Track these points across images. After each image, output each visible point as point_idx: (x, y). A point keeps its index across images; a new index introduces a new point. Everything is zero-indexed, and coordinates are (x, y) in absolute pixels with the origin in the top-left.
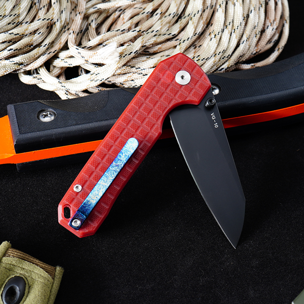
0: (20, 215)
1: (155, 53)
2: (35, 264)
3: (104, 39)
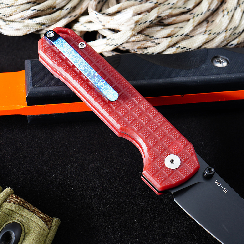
0: (25, 164)
1: (169, 25)
2: (33, 212)
3: (122, 8)
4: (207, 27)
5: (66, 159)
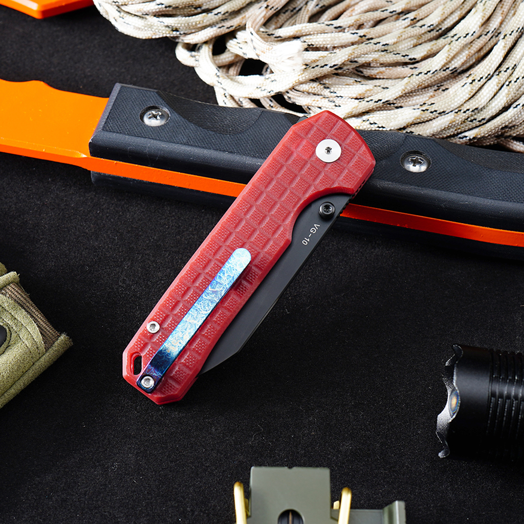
1: (371, 78)
2: (34, 318)
3: (303, 31)
4: (432, 97)
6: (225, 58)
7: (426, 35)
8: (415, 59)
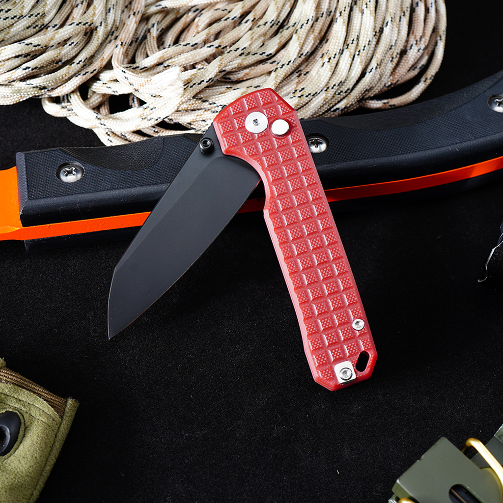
0: (25, 315)
1: (239, 81)
2: (37, 393)
3: (165, 57)
4: (298, 83)
5: (86, 304)
6: (95, 100)
7: (270, 31)
8: (271, 54)
